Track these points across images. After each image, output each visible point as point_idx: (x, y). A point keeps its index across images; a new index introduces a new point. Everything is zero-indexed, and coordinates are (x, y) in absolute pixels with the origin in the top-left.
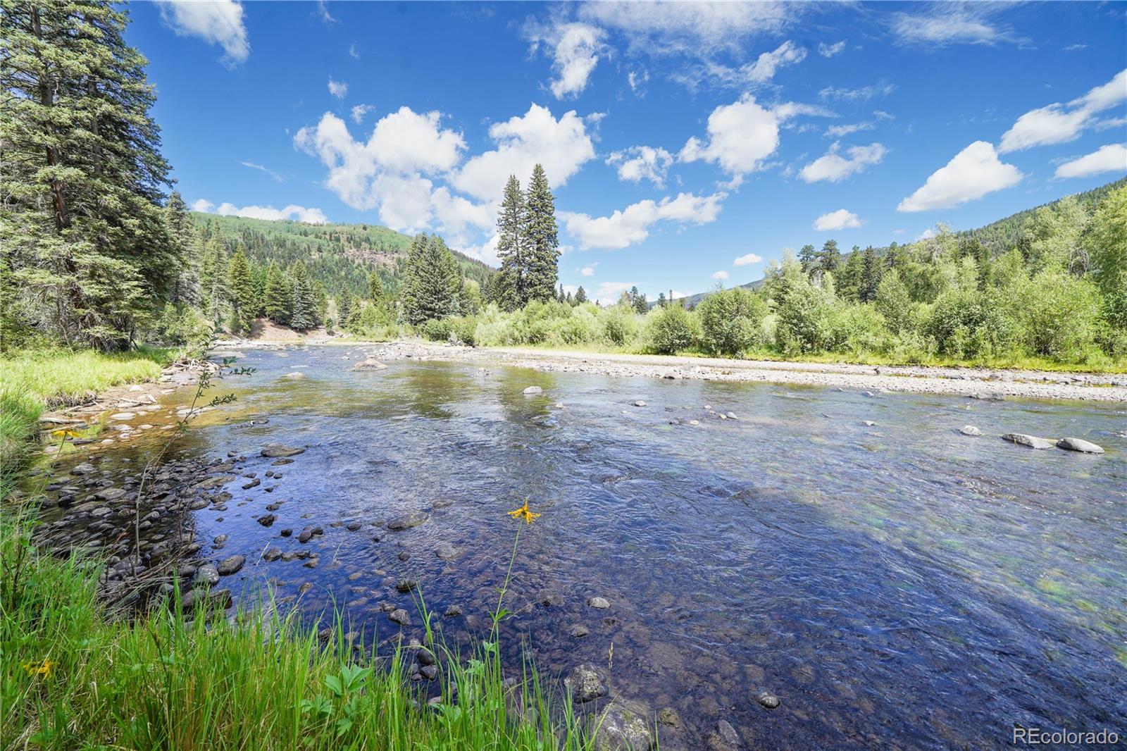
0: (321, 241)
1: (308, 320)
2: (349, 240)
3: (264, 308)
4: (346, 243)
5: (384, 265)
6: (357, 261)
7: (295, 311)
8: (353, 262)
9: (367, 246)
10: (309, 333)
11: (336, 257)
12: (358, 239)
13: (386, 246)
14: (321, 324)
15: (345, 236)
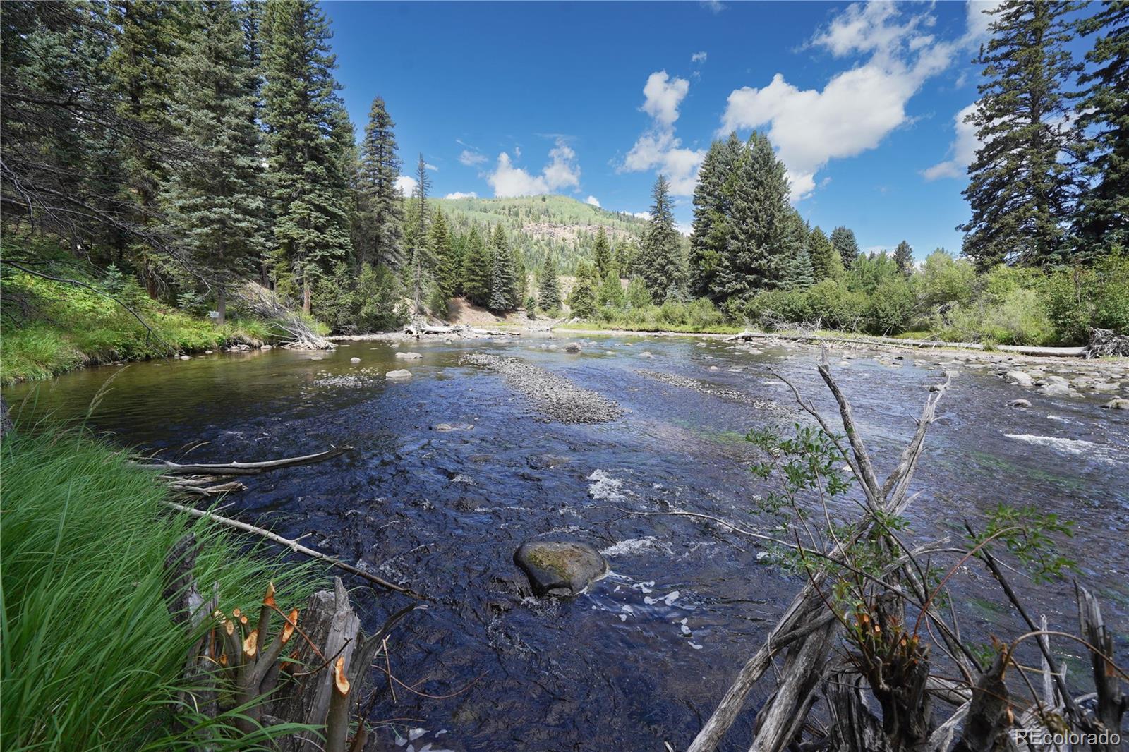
0: (501, 217)
1: (507, 299)
2: (528, 214)
3: (461, 284)
4: (525, 218)
5: (564, 239)
6: (535, 237)
7: (495, 288)
8: (532, 237)
9: (546, 219)
10: (508, 316)
11: (515, 233)
12: (536, 212)
13: (566, 219)
14: (520, 305)
15: (524, 210)
